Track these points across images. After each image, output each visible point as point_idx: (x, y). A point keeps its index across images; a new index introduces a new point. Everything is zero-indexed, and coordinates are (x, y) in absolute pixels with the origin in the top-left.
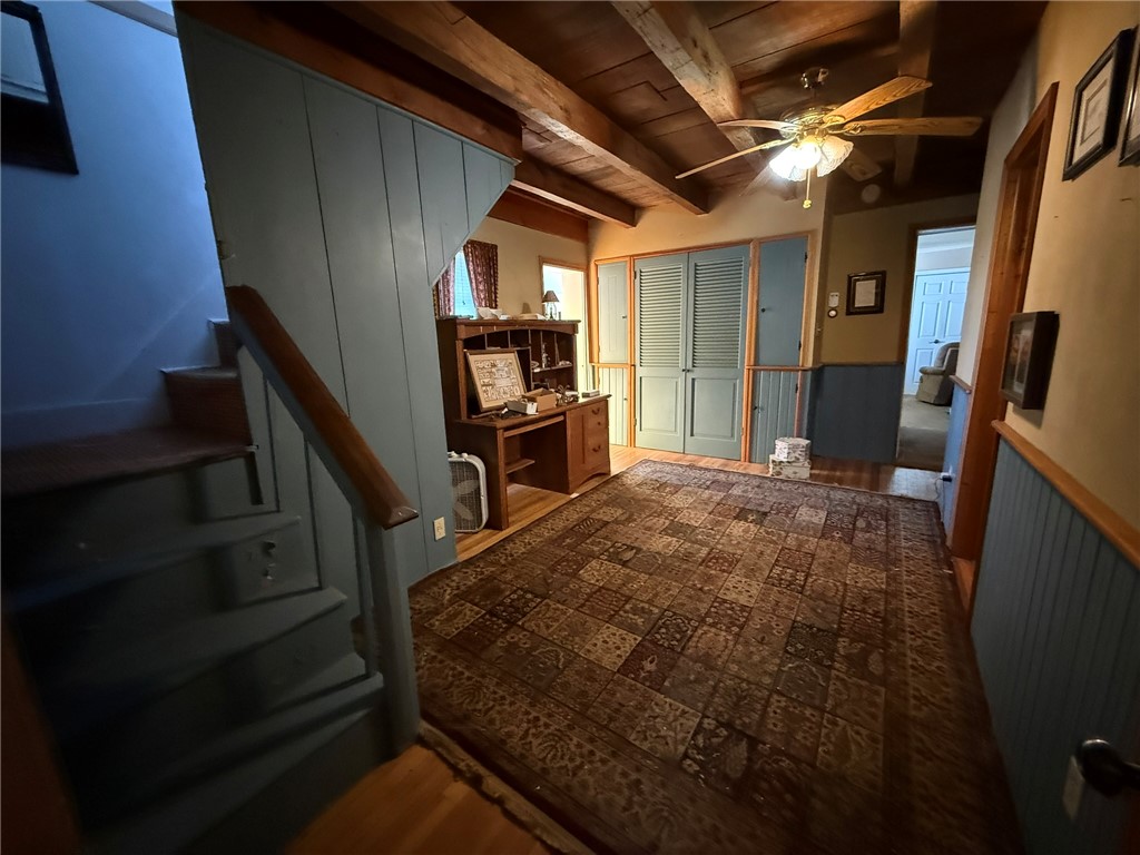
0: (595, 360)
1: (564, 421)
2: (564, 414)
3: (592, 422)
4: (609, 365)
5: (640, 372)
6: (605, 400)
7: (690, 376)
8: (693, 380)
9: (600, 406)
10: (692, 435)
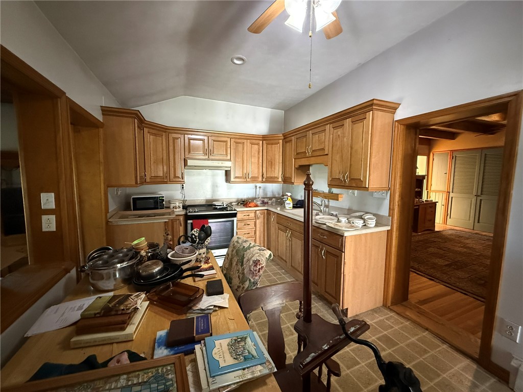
0: (429, 188)
1: (418, 208)
2: (418, 206)
3: (429, 210)
4: (436, 191)
5: (451, 195)
6: (435, 204)
7: (479, 198)
8: (481, 200)
9: (433, 205)
10: (478, 222)
